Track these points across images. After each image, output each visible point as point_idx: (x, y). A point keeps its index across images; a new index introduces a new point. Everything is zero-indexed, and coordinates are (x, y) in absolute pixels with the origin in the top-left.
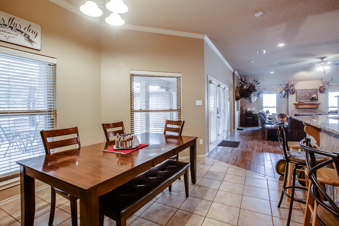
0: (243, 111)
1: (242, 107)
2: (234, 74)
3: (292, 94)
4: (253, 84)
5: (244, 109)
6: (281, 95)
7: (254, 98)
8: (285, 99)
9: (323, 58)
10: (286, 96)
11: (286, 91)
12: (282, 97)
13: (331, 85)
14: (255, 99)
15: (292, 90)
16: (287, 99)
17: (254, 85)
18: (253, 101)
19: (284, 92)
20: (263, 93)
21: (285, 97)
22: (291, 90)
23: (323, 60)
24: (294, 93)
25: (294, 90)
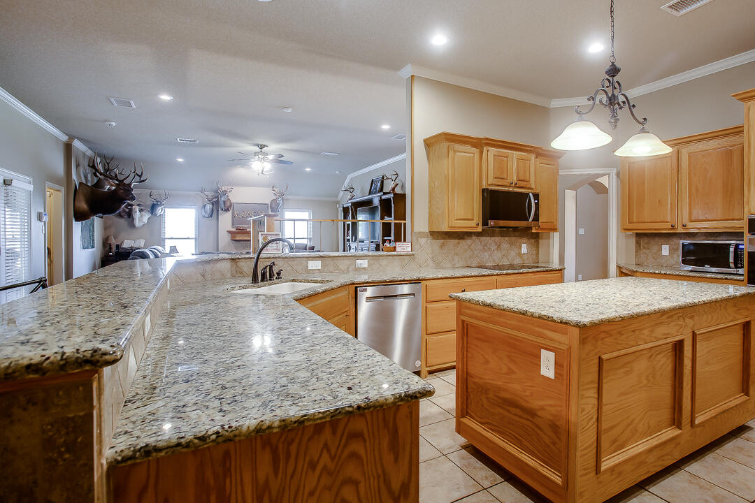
0: (111, 248)
1: (108, 237)
2: (68, 148)
3: (226, 210)
4: (126, 182)
5: (113, 242)
6: (203, 213)
7: (142, 216)
8: (213, 220)
9: (262, 147)
10: (215, 215)
11: (213, 205)
12: (207, 216)
13: (287, 200)
14: (145, 219)
15: (224, 202)
16: (215, 221)
17: (130, 185)
18: (137, 223)
19: (209, 207)
20: (161, 204)
21: (211, 216)
22: (222, 203)
23: (263, 150)
24: (227, 210)
25: (229, 204)
